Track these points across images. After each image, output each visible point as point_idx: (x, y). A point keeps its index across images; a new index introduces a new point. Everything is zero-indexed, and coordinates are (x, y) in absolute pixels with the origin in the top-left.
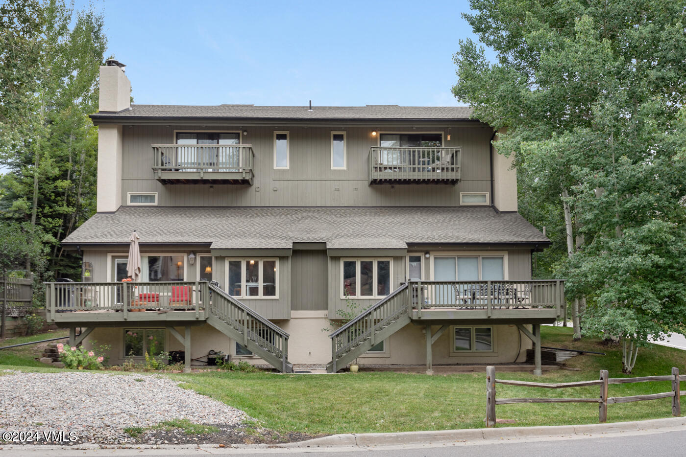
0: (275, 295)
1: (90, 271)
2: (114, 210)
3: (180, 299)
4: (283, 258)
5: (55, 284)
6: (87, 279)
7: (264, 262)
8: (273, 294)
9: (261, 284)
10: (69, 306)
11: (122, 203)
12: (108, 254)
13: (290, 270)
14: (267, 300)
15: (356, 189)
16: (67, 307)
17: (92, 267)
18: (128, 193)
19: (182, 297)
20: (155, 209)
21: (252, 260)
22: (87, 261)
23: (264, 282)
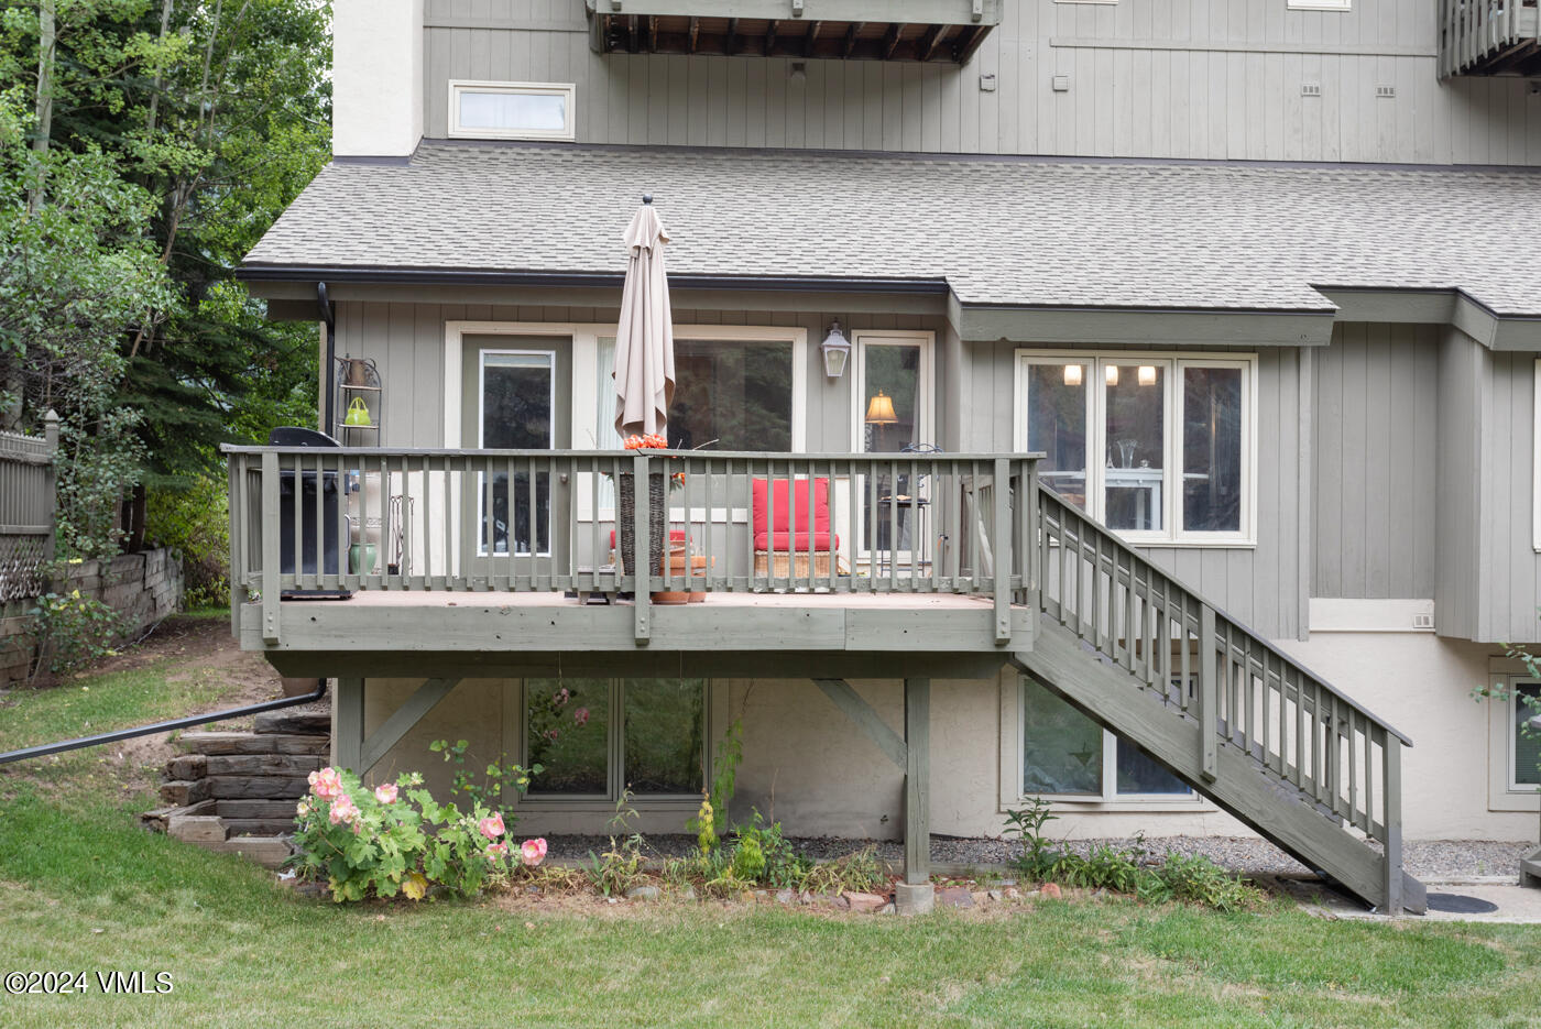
0: (1236, 526)
1: (368, 402)
2: (407, 151)
3: (792, 537)
4: (1275, 356)
5: (281, 456)
6: (351, 436)
7: (1189, 373)
8: (1230, 520)
9: (1172, 479)
10: (332, 567)
11: (427, 126)
12: (449, 324)
13: (1306, 416)
14: (1201, 549)
15: (1387, 93)
16: (322, 578)
17: (378, 382)
18: (452, 83)
19: (801, 528)
20: (567, 155)
21: (1147, 361)
22: (355, 356)
23: (1187, 469)
